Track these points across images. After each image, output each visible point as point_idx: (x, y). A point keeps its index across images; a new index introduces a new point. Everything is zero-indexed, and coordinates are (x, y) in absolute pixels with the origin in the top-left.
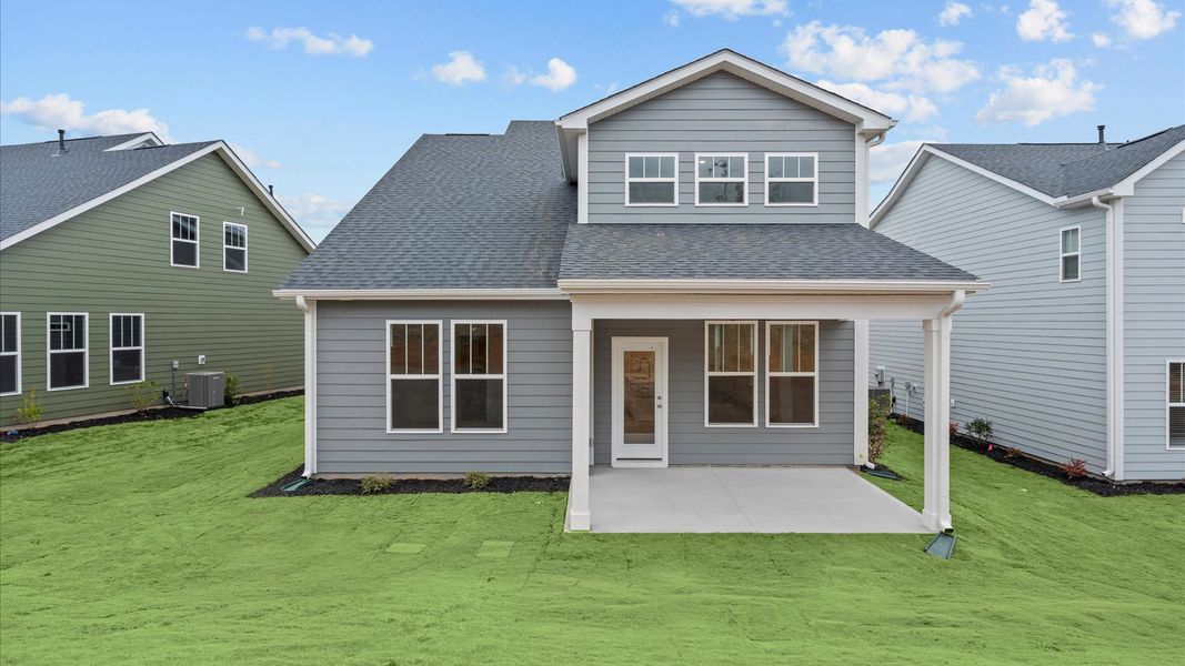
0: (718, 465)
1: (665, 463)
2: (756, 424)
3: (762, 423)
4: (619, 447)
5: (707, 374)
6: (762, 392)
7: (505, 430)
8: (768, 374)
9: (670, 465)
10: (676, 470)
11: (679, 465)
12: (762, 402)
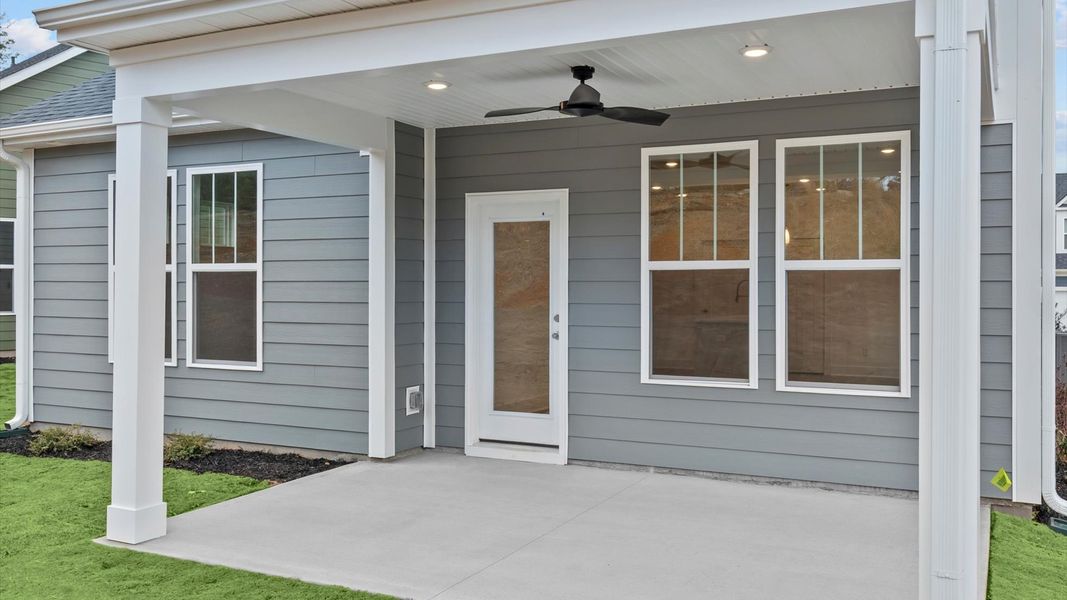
0: (671, 470)
1: (561, 457)
2: (753, 382)
3: (767, 378)
4: (480, 414)
5: (647, 266)
6: (767, 307)
7: (258, 367)
8: (783, 266)
9: (571, 461)
10: (582, 473)
11: (591, 462)
12: (767, 331)
